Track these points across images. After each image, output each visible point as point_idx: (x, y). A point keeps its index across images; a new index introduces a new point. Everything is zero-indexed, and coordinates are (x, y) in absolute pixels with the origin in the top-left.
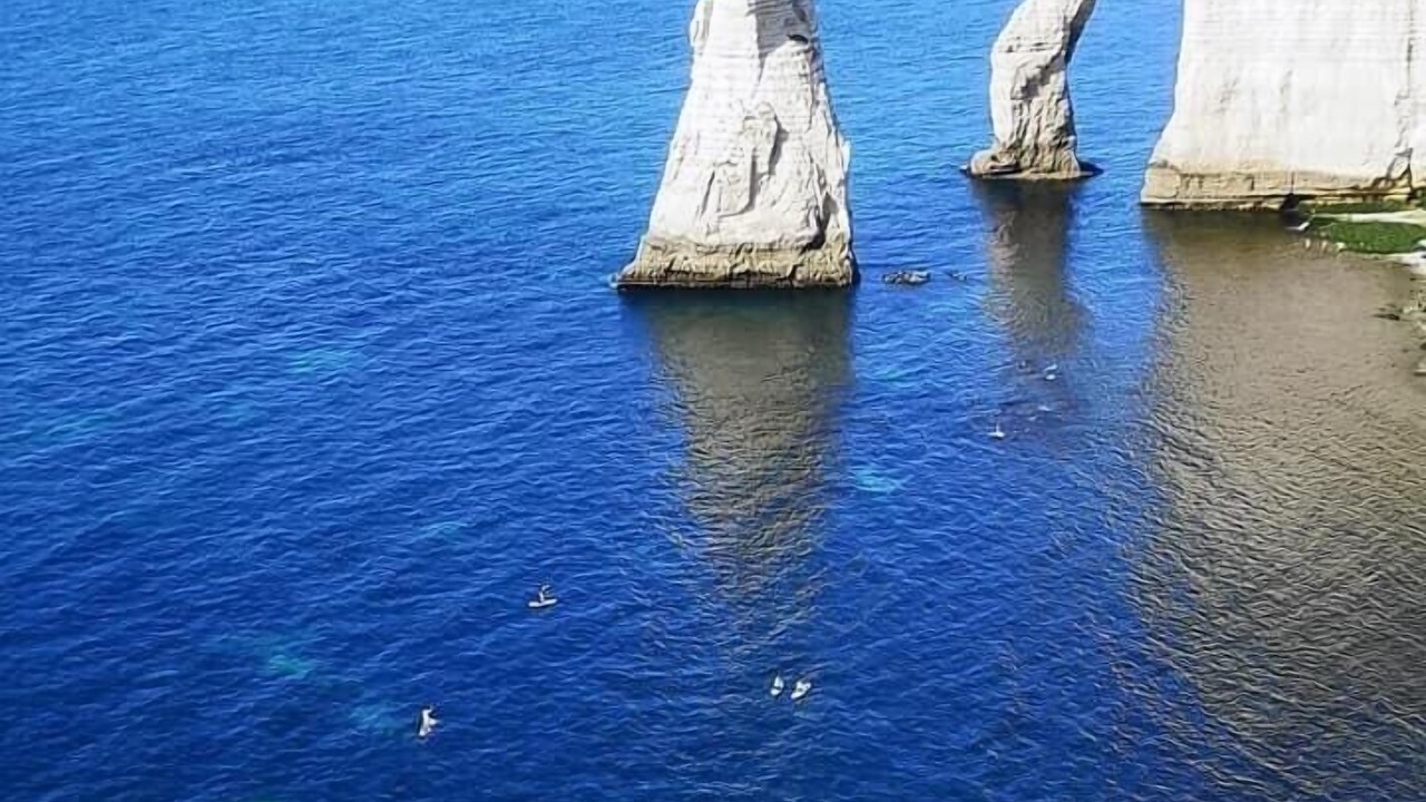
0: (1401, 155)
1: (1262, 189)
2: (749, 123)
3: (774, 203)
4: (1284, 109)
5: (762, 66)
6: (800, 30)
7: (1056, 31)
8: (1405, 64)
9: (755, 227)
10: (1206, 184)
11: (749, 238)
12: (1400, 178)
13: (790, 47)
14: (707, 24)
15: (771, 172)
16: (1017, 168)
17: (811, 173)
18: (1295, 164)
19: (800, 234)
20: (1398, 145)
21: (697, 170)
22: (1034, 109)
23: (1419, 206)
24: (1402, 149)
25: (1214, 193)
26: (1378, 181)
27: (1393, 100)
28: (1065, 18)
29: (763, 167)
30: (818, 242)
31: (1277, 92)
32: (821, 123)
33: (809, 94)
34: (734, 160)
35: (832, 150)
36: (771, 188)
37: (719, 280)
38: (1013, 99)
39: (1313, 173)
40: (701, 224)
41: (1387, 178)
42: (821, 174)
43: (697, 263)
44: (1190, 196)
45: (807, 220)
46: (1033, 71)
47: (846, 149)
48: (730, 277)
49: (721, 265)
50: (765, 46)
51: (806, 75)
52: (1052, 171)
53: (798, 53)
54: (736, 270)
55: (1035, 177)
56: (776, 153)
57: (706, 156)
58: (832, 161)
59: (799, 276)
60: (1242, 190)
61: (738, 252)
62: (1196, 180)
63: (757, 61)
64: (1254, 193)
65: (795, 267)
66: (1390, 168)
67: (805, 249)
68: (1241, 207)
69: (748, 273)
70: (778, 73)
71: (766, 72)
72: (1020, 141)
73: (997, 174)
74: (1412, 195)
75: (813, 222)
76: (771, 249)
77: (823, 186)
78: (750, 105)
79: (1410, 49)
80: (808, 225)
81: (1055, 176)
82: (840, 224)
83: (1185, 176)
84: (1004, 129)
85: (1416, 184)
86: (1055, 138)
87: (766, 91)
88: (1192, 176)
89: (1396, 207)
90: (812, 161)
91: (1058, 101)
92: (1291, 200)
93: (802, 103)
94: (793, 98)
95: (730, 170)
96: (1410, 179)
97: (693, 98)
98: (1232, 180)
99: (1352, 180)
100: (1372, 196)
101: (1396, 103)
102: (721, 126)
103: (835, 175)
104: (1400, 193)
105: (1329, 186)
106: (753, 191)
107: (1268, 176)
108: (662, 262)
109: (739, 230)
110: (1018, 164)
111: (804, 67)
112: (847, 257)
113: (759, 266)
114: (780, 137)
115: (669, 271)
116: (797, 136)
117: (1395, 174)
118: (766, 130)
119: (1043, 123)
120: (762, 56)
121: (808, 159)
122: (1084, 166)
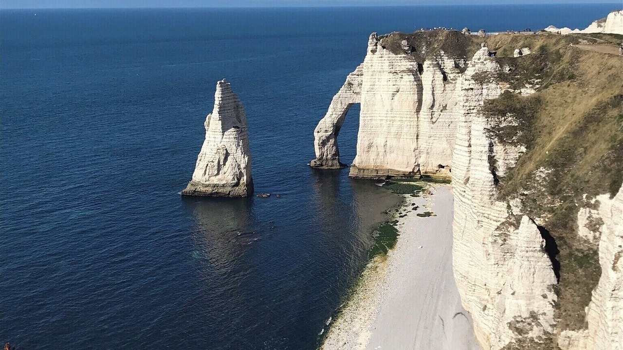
0: (416, 166)
1: (380, 174)
2: (219, 150)
3: (225, 173)
4: (385, 151)
5: (223, 135)
6: (238, 125)
7: (331, 127)
8: (416, 140)
9: (219, 180)
10: (365, 171)
11: (218, 183)
12: (417, 172)
13: (232, 129)
14: (209, 122)
15: (224, 164)
16: (322, 165)
17: (236, 165)
18: (389, 167)
19: (232, 182)
20: (415, 163)
21: (204, 163)
22: (326, 149)
23: (423, 180)
24: (416, 164)
25: (367, 175)
26: (410, 172)
27: (413, 150)
28: (333, 123)
29: (222, 163)
30: (237, 184)
31: (383, 147)
32: (239, 151)
33: (237, 143)
34: (214, 161)
35: (243, 159)
36: (224, 169)
37: (208, 194)
38: (319, 146)
39: (393, 170)
40: (204, 178)
41: (413, 172)
42: (239, 165)
43: (203, 189)
44: (361, 175)
45: (234, 178)
46: (324, 138)
47: (246, 159)
48: (212, 194)
49: (210, 190)
50: (224, 130)
51: (236, 138)
52: (332, 166)
53: (235, 131)
54: (213, 192)
55: (327, 168)
56: (226, 159)
57: (207, 160)
58: (242, 161)
59: (231, 194)
60: (374, 174)
61: (214, 187)
62: (362, 171)
63: (221, 133)
64: (378, 175)
65: (230, 191)
66: (414, 169)
67: (233, 186)
68: (375, 179)
69: (217, 193)
70: (228, 137)
71: (224, 136)
72: (322, 158)
73: (316, 166)
74: (421, 177)
75: (236, 179)
76: (223, 186)
77: (239, 169)
78: (220, 145)
79: (417, 136)
80: (234, 180)
81: (333, 168)
82: (244, 179)
83: (359, 169)
84: (318, 154)
85: (422, 174)
86: (332, 157)
87: (224, 142)
88: (361, 169)
89: (416, 180)
90: (236, 162)
91: (333, 147)
92: (389, 177)
93: (234, 146)
94: (232, 144)
95: (212, 164)
96: (420, 172)
97: (205, 143)
98: (372, 171)
99: (403, 172)
100: (410, 176)
101: (414, 151)
102: (211, 151)
103: (243, 166)
104: (417, 176)
105: (397, 174)
106: (219, 170)
107: (382, 170)
108: (193, 188)
109: (215, 180)
110: (322, 164)
111: (236, 135)
112: (245, 189)
113: (220, 191)
114: (227, 155)
115: (194, 191)
116: (232, 154)
117: (415, 171)
118: (223, 153)
119: (328, 153)
120: (223, 132)
121: (235, 161)
122: (341, 164)
